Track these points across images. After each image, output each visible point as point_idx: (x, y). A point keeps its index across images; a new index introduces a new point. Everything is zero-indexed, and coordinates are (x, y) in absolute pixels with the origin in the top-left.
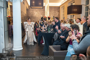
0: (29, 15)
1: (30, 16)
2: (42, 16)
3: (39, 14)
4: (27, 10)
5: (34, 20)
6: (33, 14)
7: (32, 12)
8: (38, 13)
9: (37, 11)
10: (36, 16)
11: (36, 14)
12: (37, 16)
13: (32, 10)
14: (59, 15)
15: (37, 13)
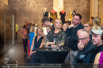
0: (14, 8)
1: (17, 9)
2: (45, 10)
5: (27, 18)
6: (24, 5)
10: (31, 10)
11: (31, 4)
12: (35, 10)
14: (89, 7)
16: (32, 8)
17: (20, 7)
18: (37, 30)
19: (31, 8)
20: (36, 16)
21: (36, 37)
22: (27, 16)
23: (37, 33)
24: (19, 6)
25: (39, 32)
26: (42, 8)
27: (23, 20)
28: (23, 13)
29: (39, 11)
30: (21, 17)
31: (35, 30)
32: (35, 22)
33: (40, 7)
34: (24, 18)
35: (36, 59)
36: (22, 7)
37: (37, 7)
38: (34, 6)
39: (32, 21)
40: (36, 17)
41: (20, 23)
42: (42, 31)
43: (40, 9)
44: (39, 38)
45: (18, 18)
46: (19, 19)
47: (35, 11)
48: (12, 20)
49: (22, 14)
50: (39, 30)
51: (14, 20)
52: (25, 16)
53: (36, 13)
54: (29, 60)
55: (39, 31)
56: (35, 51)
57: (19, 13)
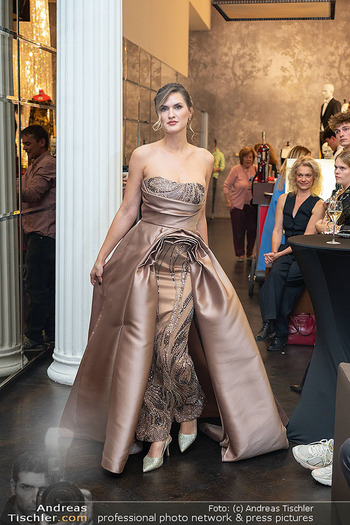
1: (220, 90)
2: (329, 92)
3: (307, 72)
4: (193, 33)
5: (256, 127)
6: (248, 75)
7: (238, 58)
8: (297, 63)
9: (286, 44)
10: (273, 96)
11: (275, 72)
12: (286, 94)
13: (242, 40)
15: (287, 62)
16: (278, 87)
17: (233, 84)
18: (295, 172)
19: (274, 85)
20: (291, 119)
21: (291, 199)
22: (256, 117)
23: (296, 180)
24: (228, 81)
25: (304, 179)
26: (315, 87)
27: (241, 133)
28: (242, 105)
29: (302, 97)
30: (235, 121)
31: (288, 173)
32: (285, 141)
33: (310, 80)
34: (245, 126)
35: (284, 278)
36: (240, 82)
37: (296, 81)
38: (285, 80)
39: (274, 138)
40: (292, 123)
41: (229, 143)
42: (315, 175)
43: (307, 88)
44: (300, 200)
45: (224, 127)
46: (227, 130)
47: (287, 99)
48: (200, 132)
49: (237, 112)
50: (304, 170)
51: (209, 134)
52: (251, 119)
53: (292, 105)
54: (261, 282)
55: (301, 175)
56: (289, 249)
57: (225, 106)
